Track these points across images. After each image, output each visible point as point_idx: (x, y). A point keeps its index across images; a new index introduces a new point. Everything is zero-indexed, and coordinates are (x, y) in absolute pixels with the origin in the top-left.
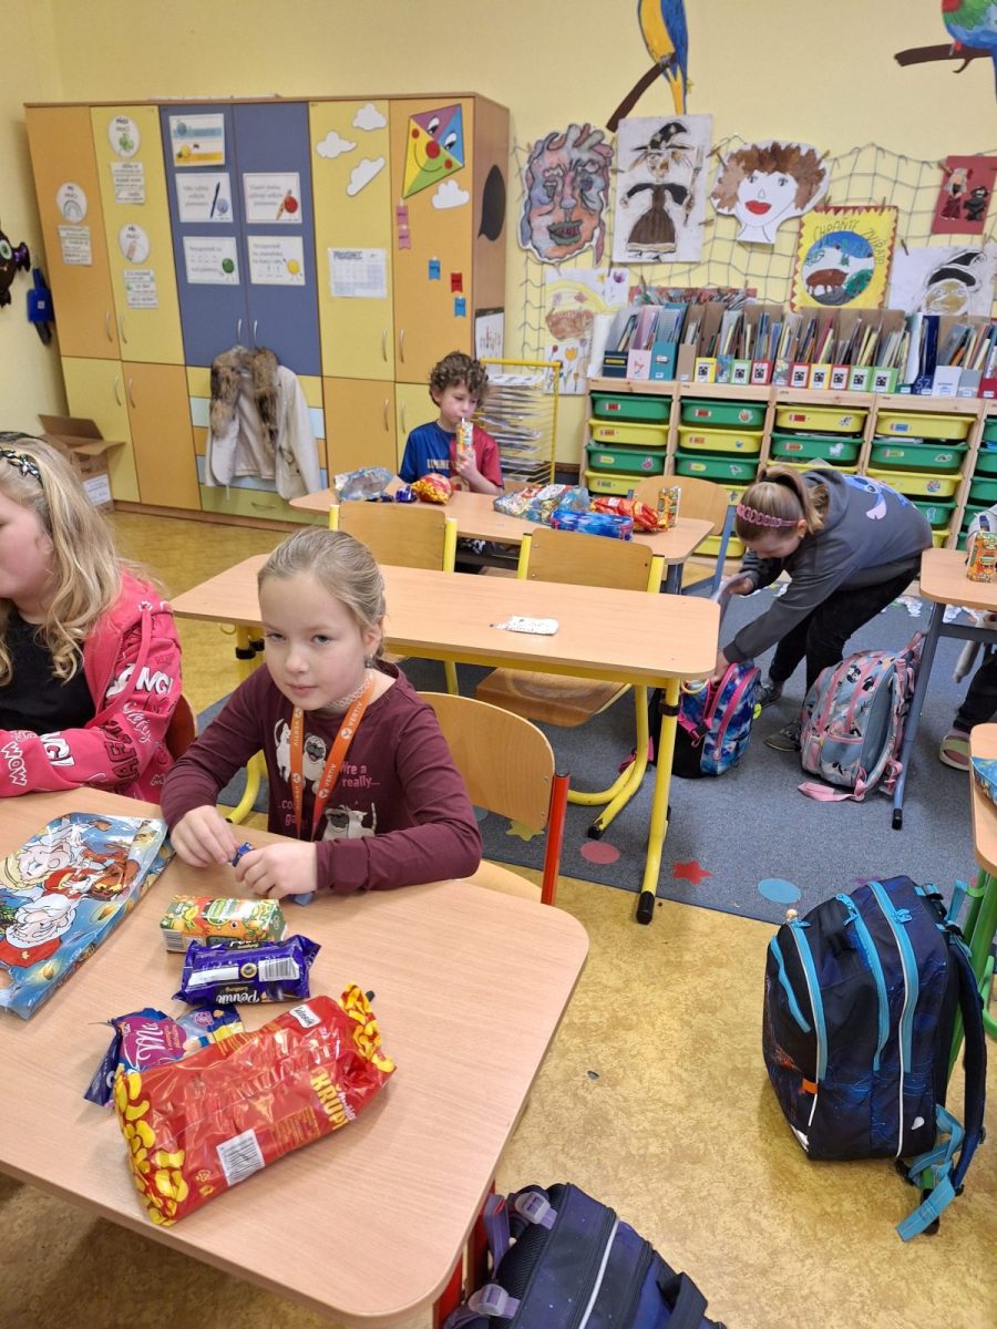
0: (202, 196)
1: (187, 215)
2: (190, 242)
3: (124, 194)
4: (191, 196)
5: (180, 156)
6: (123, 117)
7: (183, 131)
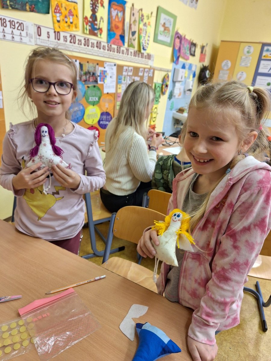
0: (267, 67)
1: (261, 70)
2: (259, 78)
3: (243, 64)
4: (264, 66)
5: (264, 56)
6: (250, 46)
7: (268, 50)
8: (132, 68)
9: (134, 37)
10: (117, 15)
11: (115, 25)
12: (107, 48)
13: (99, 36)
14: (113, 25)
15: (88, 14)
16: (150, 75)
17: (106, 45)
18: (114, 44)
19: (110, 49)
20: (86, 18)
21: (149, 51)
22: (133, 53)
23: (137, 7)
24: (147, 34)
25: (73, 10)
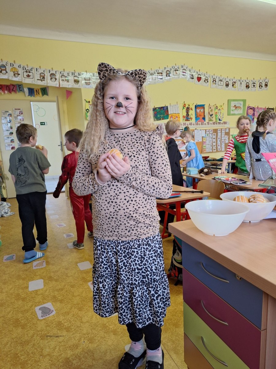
8: (212, 130)
9: (212, 117)
10: (200, 110)
11: (199, 115)
12: (195, 124)
13: (191, 120)
14: (198, 115)
15: (185, 114)
16: (226, 131)
17: (195, 123)
18: (199, 122)
19: (197, 124)
20: (184, 116)
21: (224, 120)
22: (212, 123)
23: (212, 105)
24: (222, 114)
25: (178, 116)
